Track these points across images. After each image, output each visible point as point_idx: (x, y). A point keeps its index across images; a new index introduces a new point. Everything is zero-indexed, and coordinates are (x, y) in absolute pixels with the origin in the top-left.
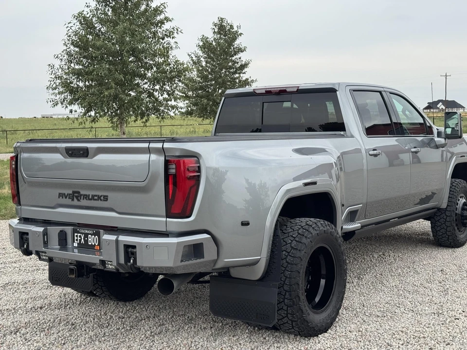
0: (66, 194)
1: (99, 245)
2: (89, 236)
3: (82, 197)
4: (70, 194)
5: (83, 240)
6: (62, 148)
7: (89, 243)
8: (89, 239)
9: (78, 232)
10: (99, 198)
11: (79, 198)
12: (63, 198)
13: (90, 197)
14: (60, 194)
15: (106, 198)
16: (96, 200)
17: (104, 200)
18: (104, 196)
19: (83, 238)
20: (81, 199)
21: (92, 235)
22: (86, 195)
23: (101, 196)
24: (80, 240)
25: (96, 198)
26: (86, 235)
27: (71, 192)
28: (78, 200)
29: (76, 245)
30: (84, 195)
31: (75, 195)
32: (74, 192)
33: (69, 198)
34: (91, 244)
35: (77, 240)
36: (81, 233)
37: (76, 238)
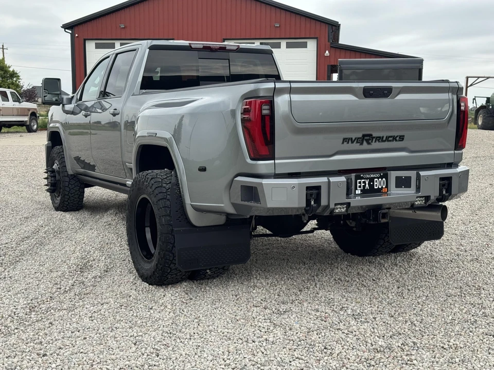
0: (353, 139)
1: (387, 187)
2: (375, 180)
3: (374, 140)
4: (358, 138)
5: (367, 185)
6: (360, 87)
7: (375, 187)
8: (375, 183)
9: (362, 178)
10: (394, 138)
11: (370, 141)
12: (348, 143)
13: (384, 139)
14: (344, 139)
15: (402, 138)
16: (390, 141)
17: (399, 140)
18: (400, 136)
19: (367, 183)
20: (372, 141)
21: (378, 178)
22: (380, 137)
23: (397, 136)
24: (364, 186)
25: (390, 139)
26: (372, 180)
27: (360, 135)
28: (369, 143)
29: (358, 192)
30: (377, 137)
31: (366, 138)
32: (364, 136)
33: (357, 142)
34: (377, 187)
35: (360, 187)
36: (365, 179)
37: (358, 185)
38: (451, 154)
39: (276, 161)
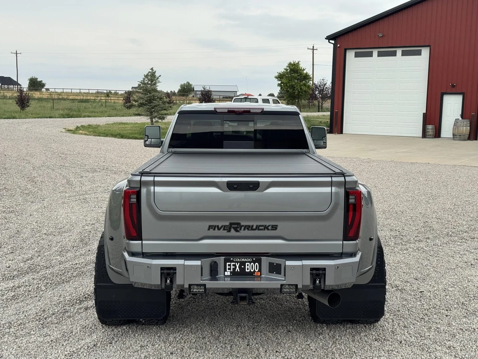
0: (220, 226)
1: (260, 270)
2: (247, 264)
3: (243, 228)
4: (225, 226)
5: (237, 268)
6: (224, 182)
7: (247, 271)
8: (247, 267)
9: (233, 261)
10: (266, 228)
11: (238, 229)
12: (214, 229)
13: (254, 227)
14: (210, 226)
15: (275, 228)
16: (262, 229)
17: (272, 230)
18: (273, 226)
19: (237, 266)
20: (240, 229)
21: (250, 263)
22: (249, 226)
23: (269, 226)
24: (234, 269)
25: (261, 228)
26: (243, 264)
27: (228, 224)
28: (237, 231)
29: (228, 273)
30: (246, 226)
31: (233, 226)
32: (231, 224)
33: (224, 229)
34: (249, 271)
35: (230, 269)
36: (235, 262)
37: (228, 267)
38: (340, 244)
39: (143, 242)
